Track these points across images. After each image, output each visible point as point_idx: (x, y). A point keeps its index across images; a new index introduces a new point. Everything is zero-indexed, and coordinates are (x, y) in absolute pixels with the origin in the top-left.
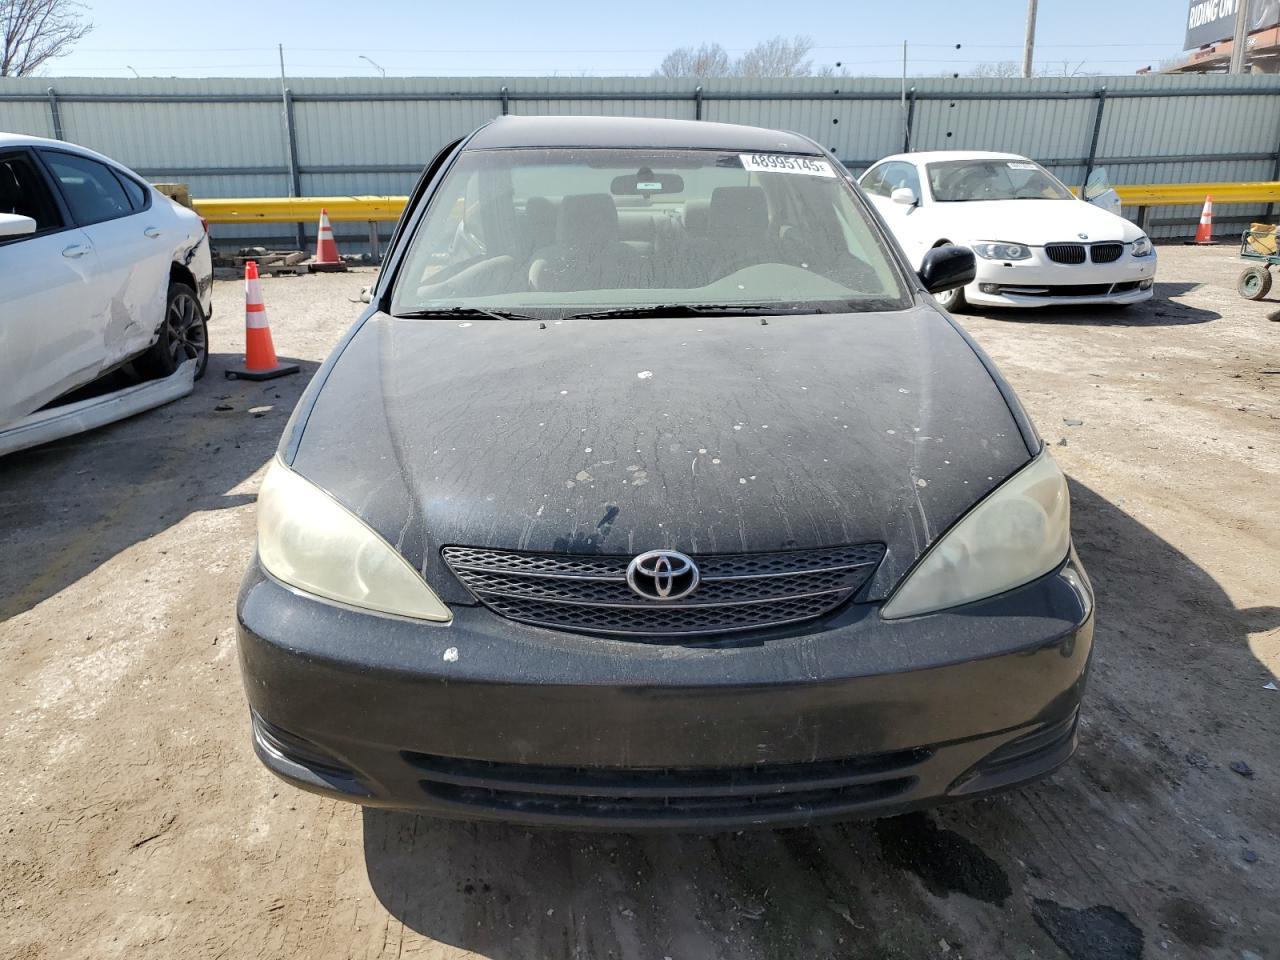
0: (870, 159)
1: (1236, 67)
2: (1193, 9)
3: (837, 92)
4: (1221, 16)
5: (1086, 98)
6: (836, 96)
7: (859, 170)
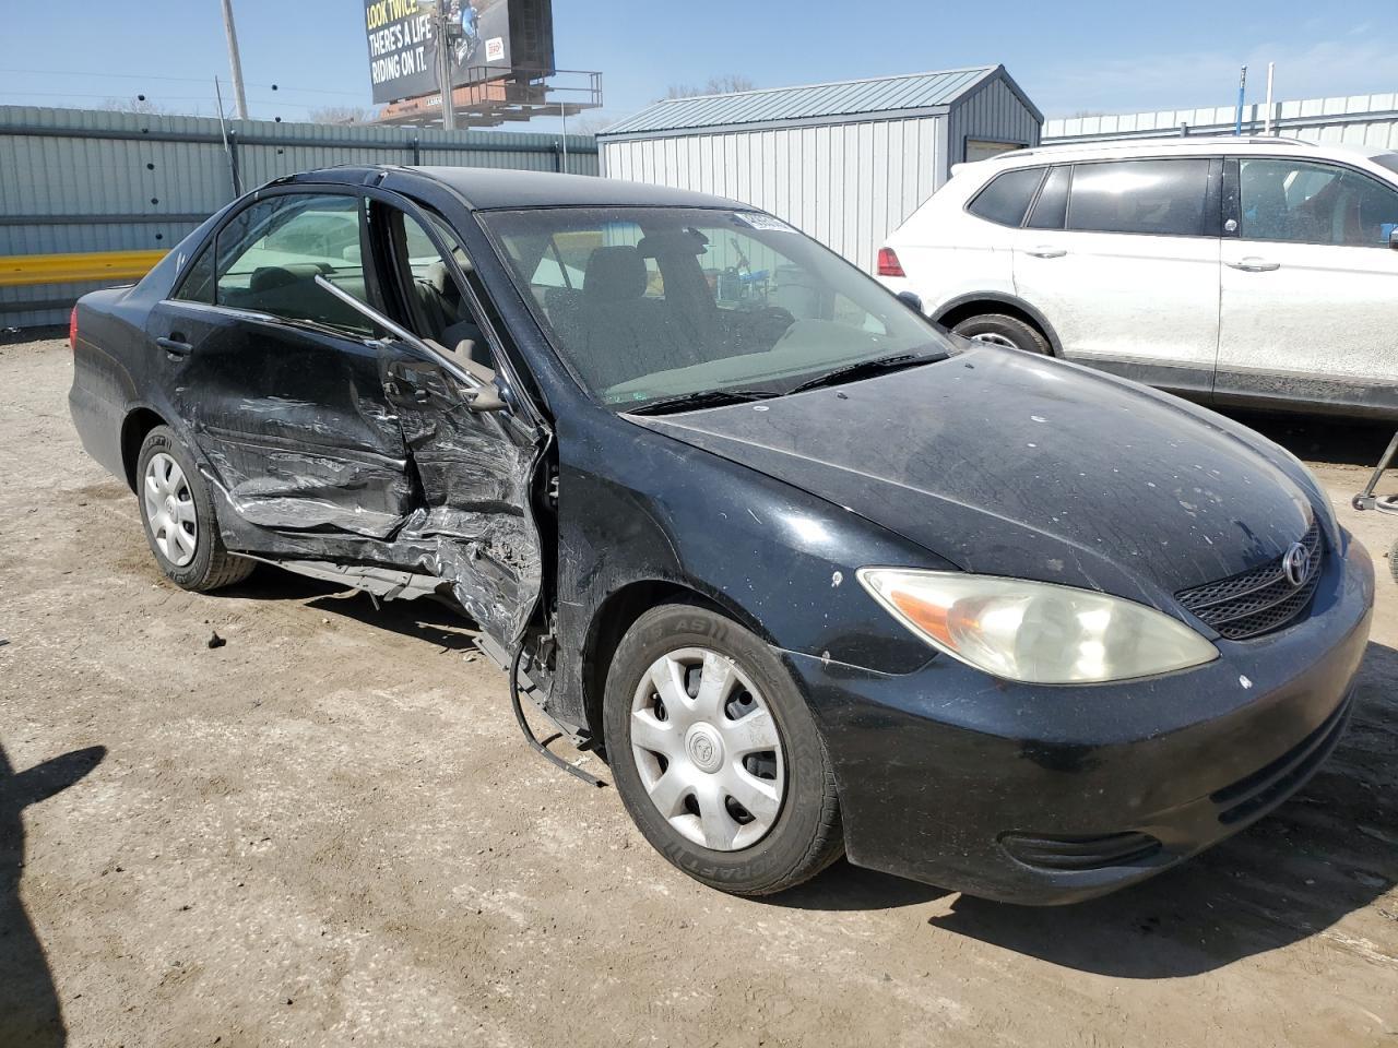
0: (207, 211)
1: (448, 123)
2: (374, 64)
3: (146, 131)
4: (405, 73)
5: (401, 149)
6: (145, 136)
7: (186, 226)
